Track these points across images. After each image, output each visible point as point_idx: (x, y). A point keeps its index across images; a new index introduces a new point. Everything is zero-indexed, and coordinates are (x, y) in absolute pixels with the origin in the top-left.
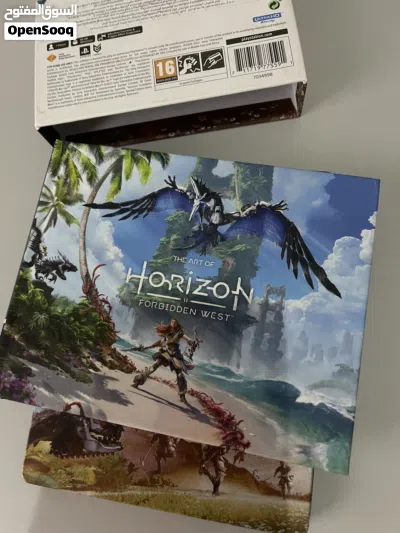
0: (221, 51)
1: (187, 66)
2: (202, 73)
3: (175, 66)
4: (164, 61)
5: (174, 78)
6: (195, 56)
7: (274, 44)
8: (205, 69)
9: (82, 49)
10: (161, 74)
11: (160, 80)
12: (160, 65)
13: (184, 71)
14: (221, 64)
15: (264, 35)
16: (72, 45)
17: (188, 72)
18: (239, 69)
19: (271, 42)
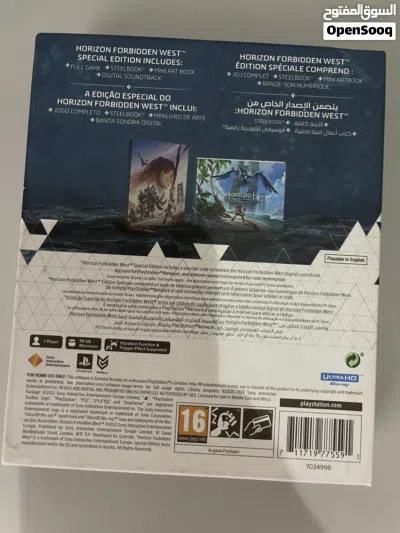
0: (270, 413)
1: (223, 426)
2: (241, 442)
3: (206, 419)
4: (193, 408)
5: (201, 439)
6: (235, 412)
7: (342, 421)
8: (246, 436)
9: (80, 357)
10: (186, 429)
11: (184, 438)
12: (186, 413)
13: (217, 431)
14: (267, 434)
15: (330, 405)
16: (68, 347)
17: (223, 434)
18: (290, 449)
19: (338, 417)
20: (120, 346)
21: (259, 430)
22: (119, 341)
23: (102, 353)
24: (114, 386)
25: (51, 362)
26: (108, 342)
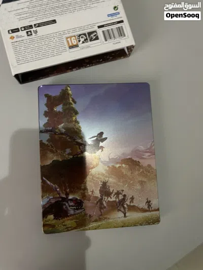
0: (95, 32)
2: (90, 43)
3: (76, 39)
4: (71, 37)
5: (77, 46)
6: (85, 34)
9: (27, 32)
11: (71, 47)
12: (69, 39)
15: (113, 24)
16: (22, 30)
17: (83, 42)
18: (106, 40)
20: (39, 25)
21: (94, 38)
22: (38, 24)
23: (34, 29)
24: (42, 38)
25: (18, 37)
26: (35, 25)
